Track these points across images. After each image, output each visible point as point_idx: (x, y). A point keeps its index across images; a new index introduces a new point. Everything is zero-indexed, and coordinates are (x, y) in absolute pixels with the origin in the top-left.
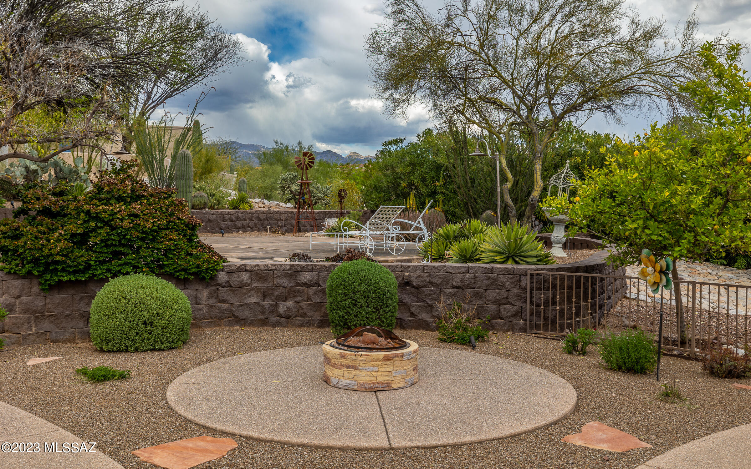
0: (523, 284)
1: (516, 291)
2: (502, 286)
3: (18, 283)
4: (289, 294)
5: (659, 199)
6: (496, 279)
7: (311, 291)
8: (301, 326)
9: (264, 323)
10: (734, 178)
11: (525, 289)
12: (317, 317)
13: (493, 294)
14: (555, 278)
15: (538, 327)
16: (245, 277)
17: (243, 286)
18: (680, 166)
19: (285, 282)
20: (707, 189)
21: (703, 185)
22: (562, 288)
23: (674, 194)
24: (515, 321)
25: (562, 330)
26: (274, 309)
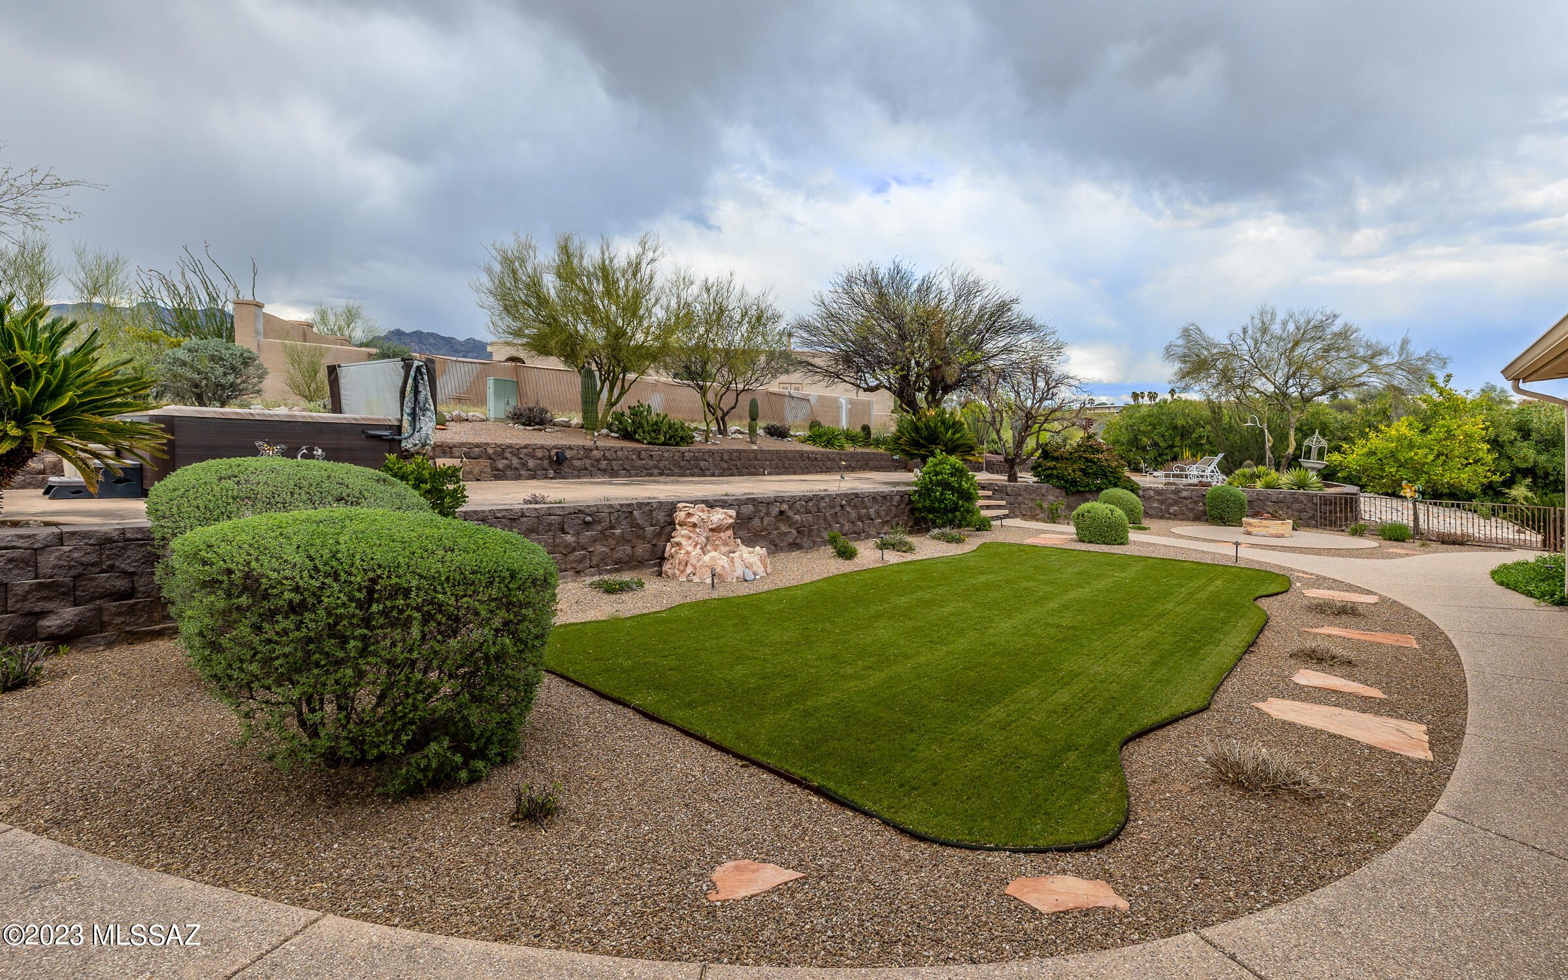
0: (1315, 501)
1: (1310, 505)
2: (1302, 502)
3: (1058, 490)
4: (1176, 503)
5: (1407, 456)
6: (1297, 498)
7: (1187, 502)
8: (1182, 520)
9: (1162, 517)
10: (1452, 447)
11: (1316, 504)
12: (1191, 515)
13: (1296, 506)
14: (1336, 499)
15: (1325, 525)
16: (1152, 493)
17: (1151, 497)
18: (1418, 440)
19: (1172, 496)
20: (1435, 452)
21: (1432, 450)
22: (1341, 504)
23: (1416, 454)
24: (1309, 521)
25: (1341, 527)
26: (1167, 511)
